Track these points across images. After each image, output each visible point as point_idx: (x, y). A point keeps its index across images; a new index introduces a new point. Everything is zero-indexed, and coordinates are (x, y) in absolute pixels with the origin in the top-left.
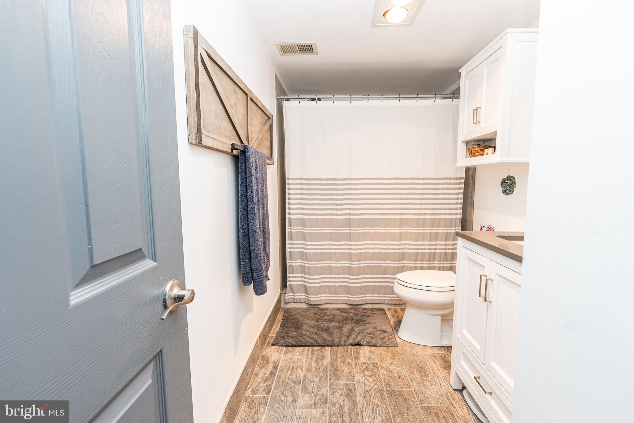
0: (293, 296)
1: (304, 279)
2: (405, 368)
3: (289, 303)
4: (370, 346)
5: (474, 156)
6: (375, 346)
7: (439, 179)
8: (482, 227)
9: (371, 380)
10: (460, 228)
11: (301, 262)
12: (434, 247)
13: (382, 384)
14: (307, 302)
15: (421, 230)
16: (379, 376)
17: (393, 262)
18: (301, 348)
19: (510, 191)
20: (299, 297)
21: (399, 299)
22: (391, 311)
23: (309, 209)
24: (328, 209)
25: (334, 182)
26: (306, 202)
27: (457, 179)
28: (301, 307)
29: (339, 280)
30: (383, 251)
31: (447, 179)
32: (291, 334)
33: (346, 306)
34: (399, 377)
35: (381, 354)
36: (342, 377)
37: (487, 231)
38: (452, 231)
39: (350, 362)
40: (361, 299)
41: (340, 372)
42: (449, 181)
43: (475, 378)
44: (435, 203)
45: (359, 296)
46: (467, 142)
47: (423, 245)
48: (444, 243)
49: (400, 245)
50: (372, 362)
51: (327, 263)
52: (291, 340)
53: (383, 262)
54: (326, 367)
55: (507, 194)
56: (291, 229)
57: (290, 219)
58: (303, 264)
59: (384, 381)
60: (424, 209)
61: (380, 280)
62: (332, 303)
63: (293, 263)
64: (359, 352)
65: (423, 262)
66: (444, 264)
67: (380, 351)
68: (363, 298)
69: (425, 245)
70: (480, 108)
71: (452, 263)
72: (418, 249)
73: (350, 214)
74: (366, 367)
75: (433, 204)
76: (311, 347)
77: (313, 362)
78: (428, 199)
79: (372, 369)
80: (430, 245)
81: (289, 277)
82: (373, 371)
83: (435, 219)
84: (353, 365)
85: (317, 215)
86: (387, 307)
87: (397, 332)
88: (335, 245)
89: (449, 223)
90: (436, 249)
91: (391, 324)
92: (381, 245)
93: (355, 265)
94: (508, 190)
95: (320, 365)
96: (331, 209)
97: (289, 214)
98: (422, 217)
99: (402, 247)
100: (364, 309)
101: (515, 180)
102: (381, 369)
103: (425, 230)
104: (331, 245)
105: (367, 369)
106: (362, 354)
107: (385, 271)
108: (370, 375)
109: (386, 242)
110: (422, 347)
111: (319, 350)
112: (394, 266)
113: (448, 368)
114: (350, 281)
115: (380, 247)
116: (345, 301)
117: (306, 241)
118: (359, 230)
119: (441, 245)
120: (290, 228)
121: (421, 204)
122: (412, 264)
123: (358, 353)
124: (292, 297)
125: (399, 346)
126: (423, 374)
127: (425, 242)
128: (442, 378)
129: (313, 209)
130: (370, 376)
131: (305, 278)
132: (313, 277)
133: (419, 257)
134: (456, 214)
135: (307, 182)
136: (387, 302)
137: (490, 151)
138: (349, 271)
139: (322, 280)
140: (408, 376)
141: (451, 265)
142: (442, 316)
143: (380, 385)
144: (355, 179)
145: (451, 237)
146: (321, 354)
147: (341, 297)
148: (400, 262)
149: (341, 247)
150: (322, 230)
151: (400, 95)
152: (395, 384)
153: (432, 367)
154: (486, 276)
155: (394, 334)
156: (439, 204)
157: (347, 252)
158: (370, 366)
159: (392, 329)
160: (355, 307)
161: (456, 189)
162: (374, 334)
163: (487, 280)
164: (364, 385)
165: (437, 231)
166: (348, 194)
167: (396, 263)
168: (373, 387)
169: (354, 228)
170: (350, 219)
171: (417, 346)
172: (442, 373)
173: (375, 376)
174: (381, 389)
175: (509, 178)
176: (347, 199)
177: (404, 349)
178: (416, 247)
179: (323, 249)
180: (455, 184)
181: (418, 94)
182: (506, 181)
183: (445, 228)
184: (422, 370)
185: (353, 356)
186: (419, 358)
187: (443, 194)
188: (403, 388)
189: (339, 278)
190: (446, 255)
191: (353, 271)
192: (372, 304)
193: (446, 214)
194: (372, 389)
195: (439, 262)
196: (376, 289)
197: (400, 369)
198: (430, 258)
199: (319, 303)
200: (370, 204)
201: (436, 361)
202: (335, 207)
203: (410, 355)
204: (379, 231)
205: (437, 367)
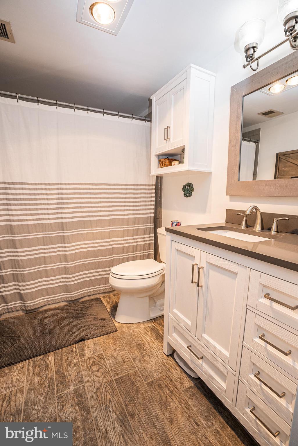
0: (7, 306)
1: (17, 287)
2: (127, 349)
3: (2, 314)
4: (92, 338)
5: (164, 166)
6: (97, 337)
7: (137, 185)
8: (173, 222)
9: (99, 374)
10: (154, 224)
12: (136, 240)
14: (24, 309)
15: (125, 228)
16: (106, 367)
17: (105, 257)
18: (20, 364)
19: (190, 194)
20: (14, 305)
21: (111, 287)
22: (106, 299)
23: (17, 215)
24: (38, 214)
25: (43, 187)
26: (13, 207)
27: (150, 185)
28: (17, 315)
29: (56, 281)
30: (95, 249)
31: (143, 185)
32: (7, 351)
33: (66, 303)
34: (124, 361)
35: (104, 343)
36: (70, 384)
37: (176, 224)
38: (148, 227)
39: (76, 362)
40: (78, 294)
41: (68, 378)
42: (145, 187)
43: (188, 347)
45: (77, 292)
46: (158, 156)
47: (127, 240)
48: (143, 236)
49: (110, 242)
50: (97, 354)
51: (42, 268)
53: (96, 258)
54: (51, 378)
55: (187, 197)
58: (14, 272)
59: (111, 370)
60: (127, 210)
61: (94, 274)
62: (51, 303)
63: (3, 272)
64: (84, 347)
65: (128, 254)
66: (143, 253)
67: (102, 340)
68: (81, 293)
69: (129, 239)
70: (170, 127)
72: (124, 244)
73: (62, 218)
74: (93, 362)
75: (134, 206)
76: (32, 359)
77: (36, 377)
78: (130, 202)
79: (98, 361)
80: (133, 239)
82: (100, 363)
83: (136, 218)
84: (80, 364)
85: (27, 220)
86: (101, 296)
87: (114, 316)
88: (50, 248)
89: (146, 220)
90: (137, 242)
91: (108, 311)
92: (94, 243)
93: (71, 264)
94: (188, 193)
95: (44, 378)
96: (42, 214)
98: (126, 217)
99: (111, 243)
100: (83, 302)
101: (193, 186)
102: (106, 359)
103: (129, 227)
104: (44, 249)
105: (94, 364)
106: (87, 349)
107: (98, 265)
108: (98, 369)
109: (97, 241)
110: (136, 325)
111: (41, 359)
112: (105, 261)
113: (158, 338)
114: (67, 280)
115: (93, 245)
116: (64, 299)
117: (16, 248)
118: (73, 232)
119: (141, 238)
121: (125, 206)
123: (83, 349)
125: (118, 329)
126: (142, 350)
127: (129, 238)
128: (156, 348)
129: (21, 215)
130: (98, 371)
131: (19, 285)
132: (28, 283)
133: (125, 250)
134: (151, 213)
135: (11, 186)
136: (102, 291)
137: (176, 163)
138: (66, 271)
139: (39, 284)
140: (131, 357)
141: (148, 253)
142: (149, 296)
143: (109, 376)
144: (65, 184)
145: (148, 231)
146: (44, 364)
147: (59, 296)
148: (111, 257)
149: (56, 250)
150: (34, 236)
151: (103, 109)
152: (122, 370)
153: (147, 340)
154: (197, 265)
155: (112, 320)
156: (138, 206)
157: (62, 254)
158: (96, 359)
159: (110, 316)
160: (73, 302)
161: (150, 193)
162: (95, 325)
163: (199, 268)
164: (93, 383)
165: (137, 228)
166: (59, 199)
167: (107, 257)
168: (102, 382)
169: (67, 231)
170: (62, 223)
171: (132, 325)
172: (155, 344)
173: (102, 368)
174: (110, 380)
175: (189, 184)
176: (58, 204)
177: (122, 332)
178: (122, 242)
179: (36, 254)
180: (149, 189)
181: (118, 112)
182: (187, 187)
183: (143, 225)
184: (140, 347)
185: (78, 354)
186: (136, 335)
187: (141, 197)
188: (129, 371)
189: (56, 279)
190: (145, 246)
191: (69, 270)
192: (89, 296)
193: (143, 214)
194: (101, 384)
195: (140, 252)
196: (92, 282)
197: (123, 352)
198: (133, 250)
199: (37, 307)
200: (81, 207)
201: (149, 334)
202: (46, 212)
203: (128, 336)
204: (91, 231)
205: (150, 339)
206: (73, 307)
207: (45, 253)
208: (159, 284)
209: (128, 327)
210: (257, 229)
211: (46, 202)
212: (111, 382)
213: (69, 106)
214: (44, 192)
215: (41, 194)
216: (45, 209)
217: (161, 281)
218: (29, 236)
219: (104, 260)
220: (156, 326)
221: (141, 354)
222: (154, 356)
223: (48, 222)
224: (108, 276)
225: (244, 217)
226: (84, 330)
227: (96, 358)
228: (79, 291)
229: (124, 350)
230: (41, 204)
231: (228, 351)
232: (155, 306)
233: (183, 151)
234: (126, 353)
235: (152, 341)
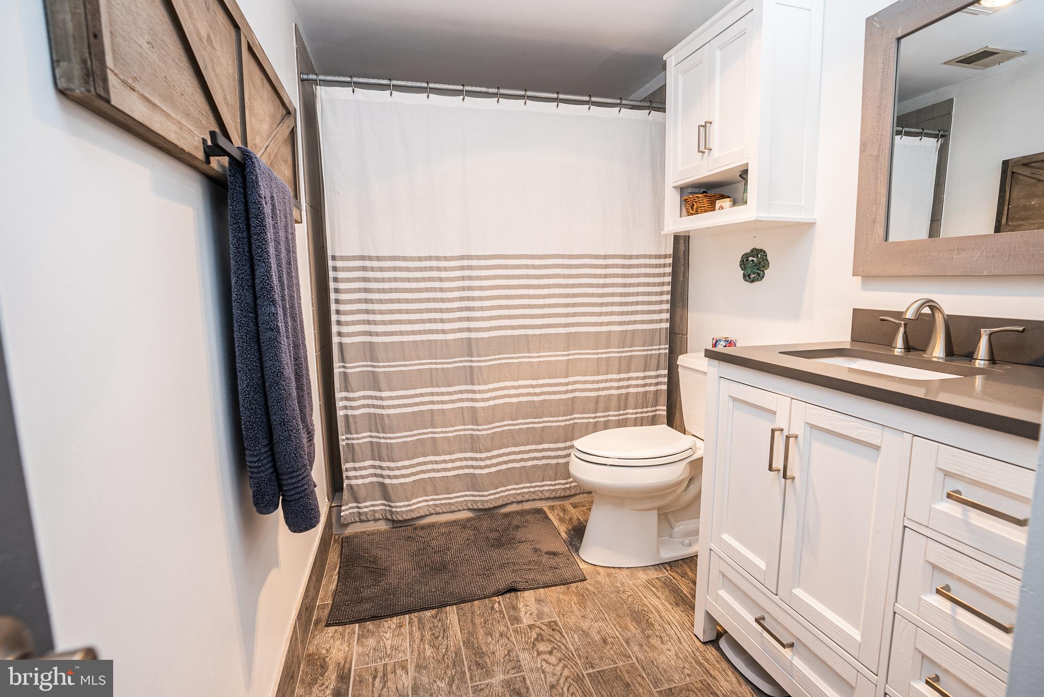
0: (358, 507)
1: (379, 471)
2: (610, 619)
3: (349, 524)
4: (533, 589)
5: (697, 213)
6: (543, 588)
7: (631, 257)
8: (717, 341)
9: (552, 660)
10: (668, 346)
11: (371, 437)
12: (625, 383)
13: (576, 664)
14: (390, 517)
15: (602, 354)
16: (566, 647)
17: (556, 419)
18: (395, 619)
19: (759, 274)
20: (372, 508)
22: (556, 512)
23: (384, 323)
24: (423, 321)
25: (434, 264)
26: (376, 307)
27: (659, 257)
28: (377, 528)
29: (455, 464)
30: (536, 398)
31: (645, 256)
32: (366, 593)
33: (470, 515)
34: (604, 641)
35: (559, 601)
36: (495, 668)
37: (726, 346)
38: (654, 352)
39: (503, 631)
40: (497, 496)
41: (489, 658)
42: (648, 261)
43: (756, 621)
45: (494, 491)
46: (681, 188)
47: (606, 381)
48: (641, 374)
49: (567, 384)
50: (546, 621)
51: (426, 433)
52: (367, 606)
53: (537, 420)
54: (456, 653)
55: (753, 281)
56: (344, 367)
57: (341, 345)
58: (374, 440)
59: (579, 655)
60: (607, 314)
61: (532, 455)
63: (353, 439)
64: (517, 605)
65: (607, 414)
66: (642, 413)
67: (556, 595)
68: (501, 494)
69: (611, 380)
70: (711, 122)
71: (656, 411)
72: (599, 389)
73: (469, 330)
74: (538, 635)
75: (622, 304)
76: (416, 614)
77: (427, 646)
78: (613, 295)
79: (550, 635)
80: (620, 380)
81: (346, 470)
82: (552, 639)
83: (626, 331)
84: (511, 636)
85: (401, 333)
86: (546, 505)
87: (577, 550)
88: (442, 394)
89: (649, 338)
90: (628, 387)
91: (562, 538)
92: (533, 386)
93: (484, 430)
94: (754, 273)
95: (443, 651)
96: (430, 321)
97: (340, 334)
98: (604, 329)
99: (570, 387)
100: (506, 515)
101: (766, 255)
102: (566, 632)
103: (610, 352)
104: (432, 394)
105: (540, 639)
106: (523, 609)
107: (540, 436)
108: (549, 649)
109: (541, 382)
110: (627, 572)
111: (434, 617)
112: (559, 426)
113: (681, 603)
114: (475, 463)
115: (531, 390)
116: (466, 505)
117: (380, 391)
118: (490, 360)
119: (637, 378)
120: (341, 364)
121: (602, 305)
122: (589, 418)
123: (515, 608)
124: (356, 510)
125: (587, 577)
126: (644, 623)
127: (610, 377)
128: (676, 624)
129: (391, 322)
130: (551, 653)
131: (381, 468)
132: (400, 464)
133: (601, 405)
134: (661, 321)
135: (375, 264)
136: (547, 495)
137: (726, 203)
138: (474, 444)
139: (418, 468)
140: (618, 635)
141: (653, 413)
142: (659, 509)
143: (574, 667)
144: (478, 258)
145: (654, 363)
146: (440, 625)
147: (458, 497)
148: (569, 417)
149: (455, 397)
150: (413, 365)
151: (558, 93)
152: (601, 659)
153: (654, 606)
154: (782, 430)
155: (574, 557)
156: (632, 304)
157: (466, 407)
158: (544, 630)
159: (568, 548)
160: (488, 512)
161: (659, 275)
162: (535, 563)
163: (788, 437)
164: (542, 675)
165: (629, 354)
166: (463, 289)
167: (561, 418)
168: (561, 675)
169: (479, 357)
170: (469, 339)
171: (618, 570)
172: (674, 615)
173: (559, 650)
174: (578, 675)
175: (756, 252)
176: (461, 299)
177: (597, 582)
178: (595, 386)
179: (416, 404)
180: (657, 266)
181: (590, 96)
182: (750, 259)
183: (643, 348)
184: (641, 618)
185: (506, 615)
186: (629, 593)
187: (638, 285)
188: (617, 662)
189: (452, 461)
190: (646, 397)
191: (480, 443)
192: (518, 502)
193: (643, 322)
194: (559, 679)
195: (635, 411)
196: (527, 473)
197: (602, 624)
198: (619, 404)
199: (414, 516)
200: (508, 307)
201: (659, 594)
202: (437, 316)
203: (612, 593)
204: (528, 360)
205: (663, 604)
207: (432, 403)
208: (681, 482)
210: (934, 355)
211: (439, 295)
213: (487, 93)
214: (435, 274)
215: (431, 279)
216: (435, 310)
217: (686, 475)
218: (405, 365)
219: (554, 424)
220: (674, 578)
221: (643, 632)
222: (672, 641)
223: (441, 337)
224: (564, 460)
225: (899, 326)
226: (514, 571)
227: (544, 627)
228: (498, 490)
229: (604, 620)
230: (428, 300)
232: (670, 536)
233: (744, 176)
234: (609, 627)
235: (667, 610)
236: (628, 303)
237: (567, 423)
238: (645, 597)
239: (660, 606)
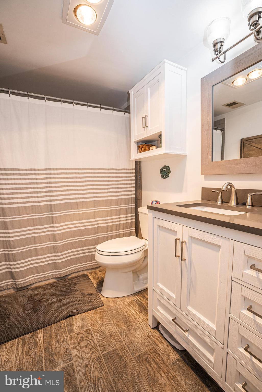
1: (9, 266)
2: (114, 323)
4: (80, 313)
5: (143, 151)
6: (85, 312)
7: (119, 170)
8: (152, 202)
9: (87, 350)
10: (135, 204)
11: (4, 251)
12: (118, 220)
13: (98, 350)
14: (15, 287)
15: (109, 208)
16: (94, 342)
17: (91, 236)
19: (167, 176)
20: (6, 284)
21: (97, 263)
22: (92, 275)
23: (9, 199)
24: (28, 197)
25: (33, 172)
26: (5, 191)
27: (130, 169)
28: (9, 293)
30: (82, 228)
31: (124, 169)
33: (55, 280)
34: (111, 335)
35: (92, 318)
36: (59, 361)
37: (156, 204)
38: (129, 207)
39: (65, 339)
40: (66, 271)
41: (56, 356)
42: (125, 171)
43: (173, 320)
44: (117, 188)
45: (65, 269)
46: (137, 142)
47: (111, 219)
48: (125, 216)
49: (95, 221)
50: (85, 329)
51: (32, 247)
53: (83, 237)
54: (40, 356)
55: (165, 178)
58: (6, 252)
59: (99, 345)
60: (110, 192)
61: (81, 252)
62: (41, 281)
64: (72, 323)
65: (112, 232)
66: (126, 231)
67: (90, 315)
68: (69, 270)
69: (113, 219)
70: (147, 116)
71: (131, 230)
72: (108, 223)
73: (50, 201)
74: (82, 337)
75: (116, 188)
76: (22, 337)
77: (25, 355)
78: (112, 185)
79: (86, 337)
80: (116, 219)
82: (88, 339)
83: (118, 199)
84: (68, 341)
85: (18, 203)
86: (89, 272)
87: (100, 292)
88: (39, 229)
89: (127, 201)
90: (120, 221)
91: (94, 286)
92: (80, 223)
93: (59, 243)
94: (165, 175)
95: (33, 356)
96: (32, 197)
98: (109, 198)
99: (96, 223)
100: (71, 279)
101: (169, 168)
102: (94, 334)
103: (112, 208)
104: (34, 229)
105: (82, 339)
106: (75, 325)
107: (83, 244)
108: (86, 345)
109: (83, 221)
110: (121, 299)
111: (31, 337)
112: (91, 239)
113: (143, 310)
114: (56, 258)
115: (79, 225)
116: (53, 276)
117: (8, 230)
118: (61, 213)
119: (123, 217)
121: (108, 189)
122: (105, 234)
123: (71, 325)
125: (104, 304)
126: (128, 324)
127: (112, 217)
128: (141, 321)
129: (13, 198)
130: (86, 347)
132: (19, 262)
133: (109, 229)
134: (132, 195)
135: (4, 172)
136: (89, 268)
137: (154, 148)
138: (55, 250)
139: (29, 263)
140: (117, 331)
141: (130, 231)
142: (133, 271)
143: (97, 352)
144: (53, 169)
145: (130, 211)
146: (33, 341)
147: (49, 273)
148: (96, 235)
149: (45, 230)
150: (24, 217)
151: (87, 102)
152: (109, 345)
153: (132, 314)
154: (179, 239)
155: (99, 295)
156: (120, 188)
157: (51, 234)
158: (84, 335)
159: (97, 291)
160: (62, 279)
161: (130, 177)
162: (82, 300)
163: (182, 243)
164: (82, 360)
165: (119, 208)
166: (47, 183)
167: (93, 236)
168: (91, 358)
169: (55, 212)
170: (51, 205)
171: (117, 299)
172: (140, 317)
173: (90, 344)
174: (98, 356)
175: (166, 167)
176: (47, 187)
177: (109, 306)
178: (106, 221)
179: (27, 234)
180: (129, 173)
181: (101, 105)
182: (164, 169)
183: (125, 205)
184: (127, 320)
185: (67, 330)
186: (122, 309)
187: (122, 180)
188: (116, 345)
189: (45, 258)
190: (127, 224)
191: (58, 249)
192: (76, 272)
193: (125, 195)
194: (90, 360)
195: (123, 230)
196: (79, 260)
197: (110, 327)
198: (117, 228)
199: (27, 284)
200: (68, 190)
201: (134, 308)
202: (36, 195)
203: (115, 310)
204: (77, 212)
205: (136, 312)
206: (61, 284)
207: (34, 233)
208: (142, 259)
209: (114, 302)
210: (232, 204)
211: (36, 186)
212: (99, 358)
213: (56, 100)
214: (34, 176)
215: (31, 179)
216: (34, 193)
217: (143, 256)
218: (20, 217)
220: (140, 299)
221: (127, 327)
222: (140, 330)
223: (38, 204)
224: (93, 253)
225: (219, 193)
226: (72, 306)
227: (84, 333)
228: (67, 268)
229: (111, 324)
230: (31, 188)
231: (214, 323)
232: (138, 281)
233: (160, 137)
234: (113, 327)
235: (137, 315)
236: (119, 188)
237: (96, 237)
238: (128, 310)
239: (135, 313)
